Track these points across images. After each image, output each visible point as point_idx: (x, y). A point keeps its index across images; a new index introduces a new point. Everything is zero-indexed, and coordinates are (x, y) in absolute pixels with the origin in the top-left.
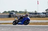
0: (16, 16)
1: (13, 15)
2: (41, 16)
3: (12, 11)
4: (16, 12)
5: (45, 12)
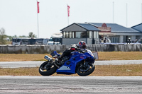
2: (49, 47)
5: (61, 36)
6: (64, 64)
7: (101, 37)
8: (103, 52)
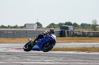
0: (75, 33)
1: (68, 32)
3: (66, 23)
4: (75, 25)
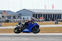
6: (26, 28)
7: (3, 16)
8: (4, 23)
